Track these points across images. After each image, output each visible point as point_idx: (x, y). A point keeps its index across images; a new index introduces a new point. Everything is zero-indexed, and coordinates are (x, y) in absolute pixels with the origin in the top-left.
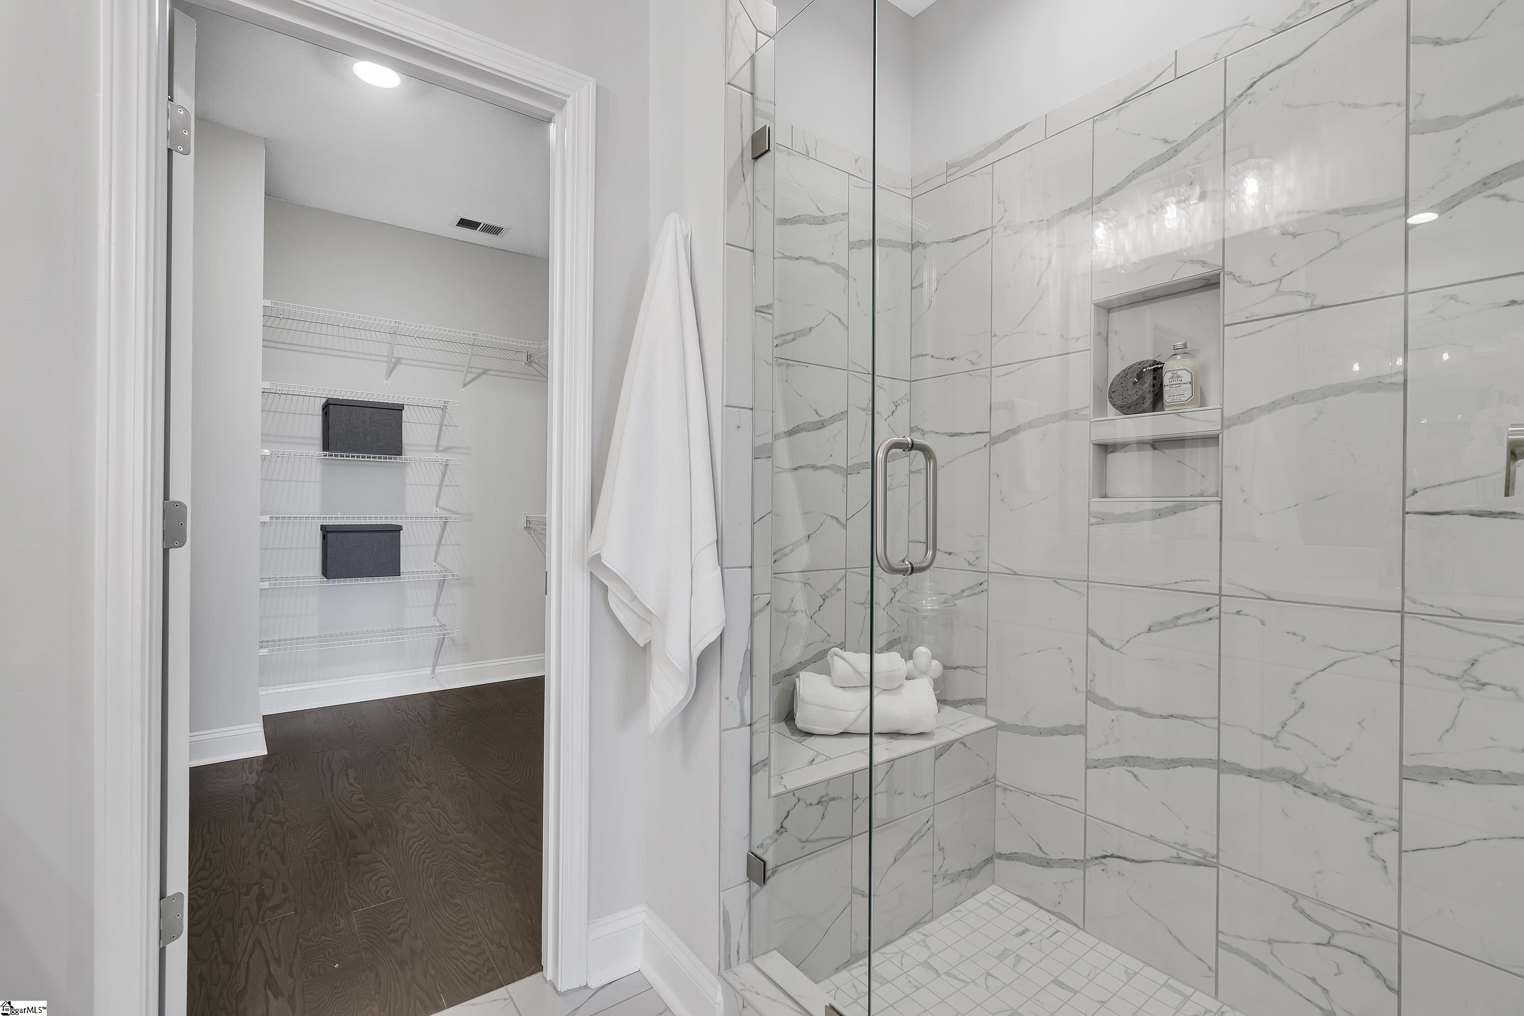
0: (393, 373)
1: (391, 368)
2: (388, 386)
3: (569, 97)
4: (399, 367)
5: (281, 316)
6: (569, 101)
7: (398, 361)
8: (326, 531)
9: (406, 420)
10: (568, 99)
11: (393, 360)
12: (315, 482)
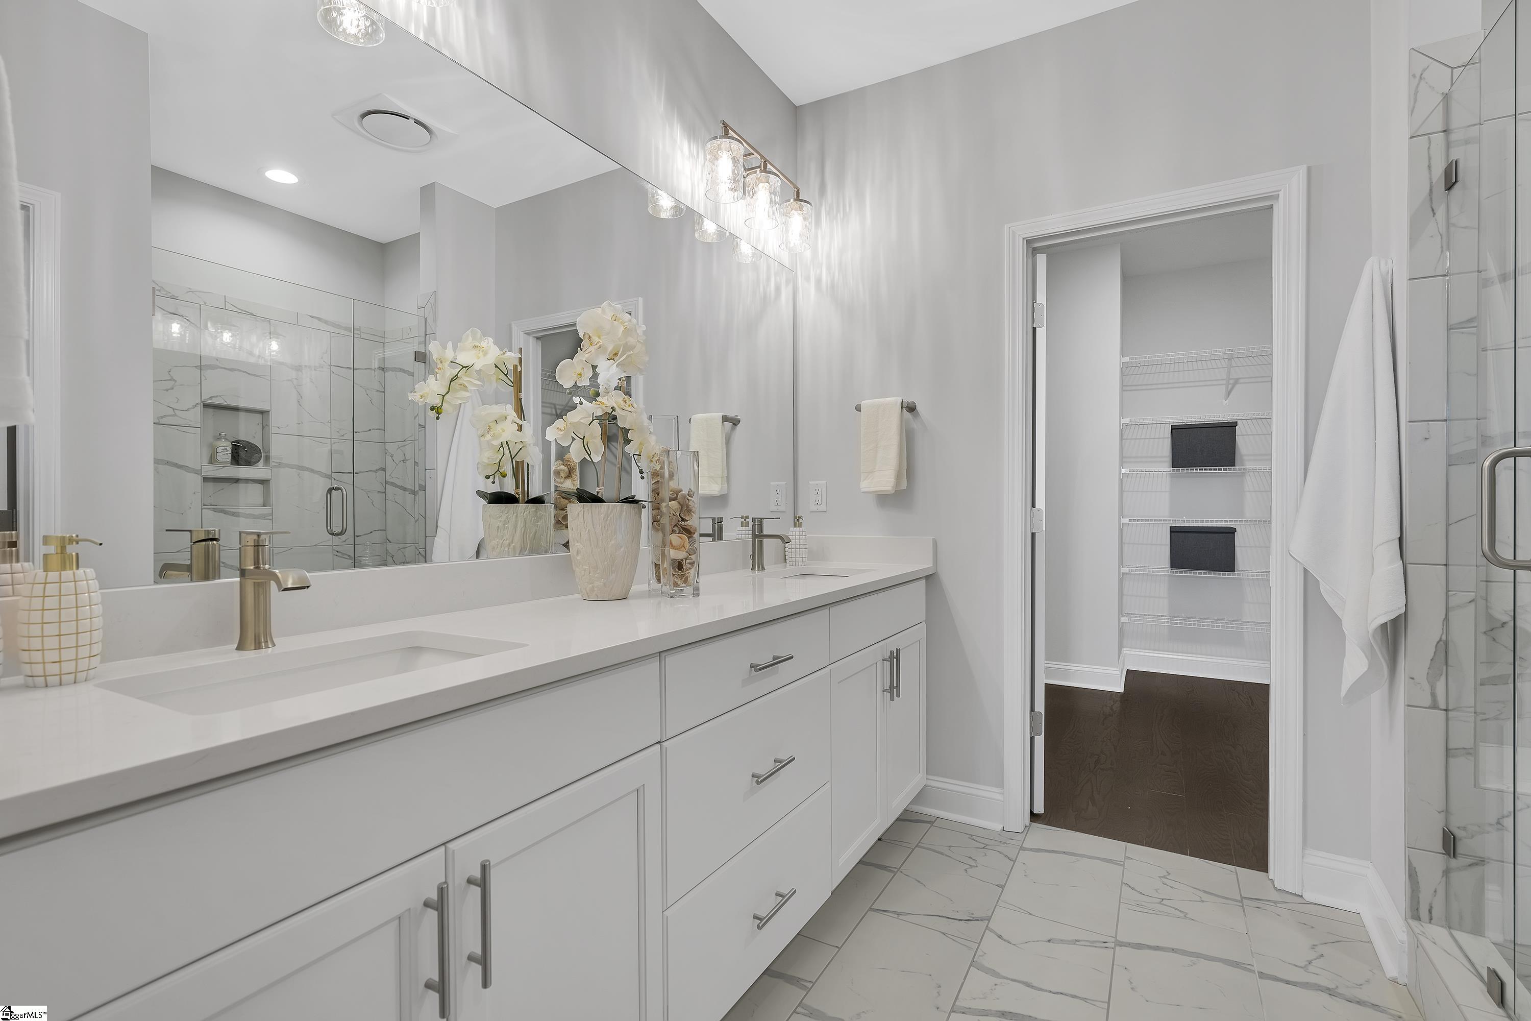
0: (1231, 394)
1: (1229, 390)
2: (1227, 405)
3: (1281, 190)
4: (1238, 386)
5: (1140, 365)
6: (1281, 194)
7: (1237, 381)
8: (1174, 531)
9: (1239, 434)
10: (1280, 193)
11: (1231, 382)
12: (1166, 492)
